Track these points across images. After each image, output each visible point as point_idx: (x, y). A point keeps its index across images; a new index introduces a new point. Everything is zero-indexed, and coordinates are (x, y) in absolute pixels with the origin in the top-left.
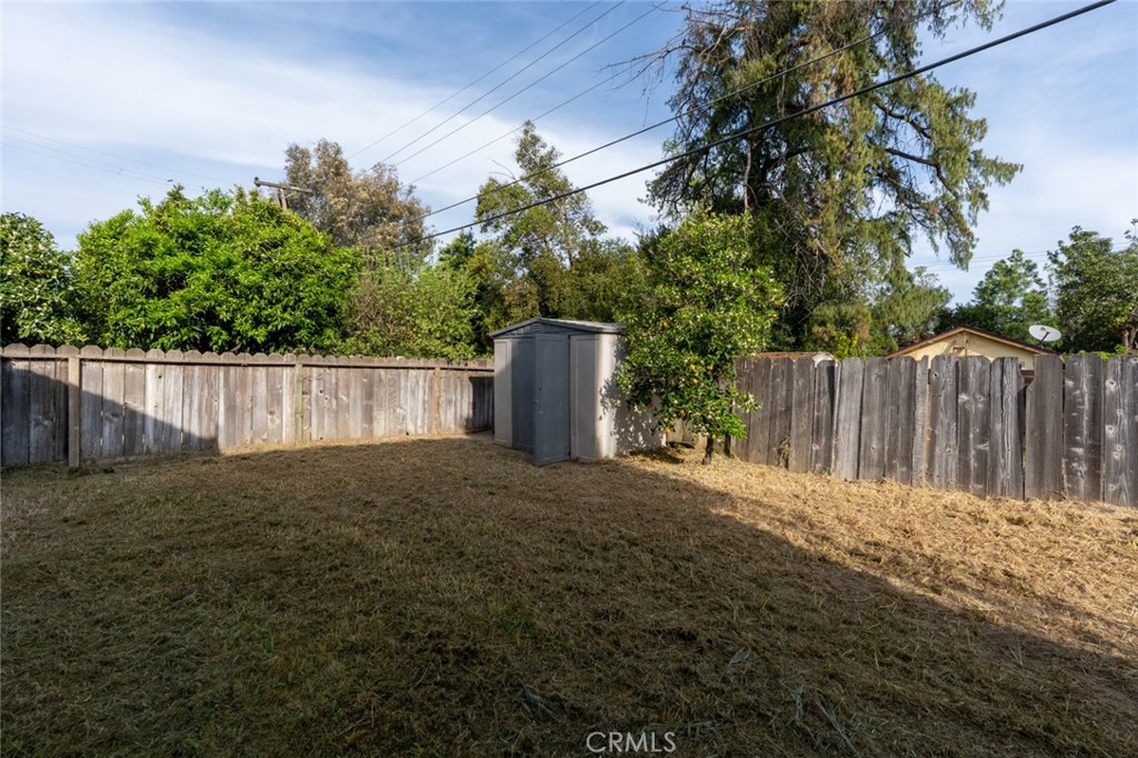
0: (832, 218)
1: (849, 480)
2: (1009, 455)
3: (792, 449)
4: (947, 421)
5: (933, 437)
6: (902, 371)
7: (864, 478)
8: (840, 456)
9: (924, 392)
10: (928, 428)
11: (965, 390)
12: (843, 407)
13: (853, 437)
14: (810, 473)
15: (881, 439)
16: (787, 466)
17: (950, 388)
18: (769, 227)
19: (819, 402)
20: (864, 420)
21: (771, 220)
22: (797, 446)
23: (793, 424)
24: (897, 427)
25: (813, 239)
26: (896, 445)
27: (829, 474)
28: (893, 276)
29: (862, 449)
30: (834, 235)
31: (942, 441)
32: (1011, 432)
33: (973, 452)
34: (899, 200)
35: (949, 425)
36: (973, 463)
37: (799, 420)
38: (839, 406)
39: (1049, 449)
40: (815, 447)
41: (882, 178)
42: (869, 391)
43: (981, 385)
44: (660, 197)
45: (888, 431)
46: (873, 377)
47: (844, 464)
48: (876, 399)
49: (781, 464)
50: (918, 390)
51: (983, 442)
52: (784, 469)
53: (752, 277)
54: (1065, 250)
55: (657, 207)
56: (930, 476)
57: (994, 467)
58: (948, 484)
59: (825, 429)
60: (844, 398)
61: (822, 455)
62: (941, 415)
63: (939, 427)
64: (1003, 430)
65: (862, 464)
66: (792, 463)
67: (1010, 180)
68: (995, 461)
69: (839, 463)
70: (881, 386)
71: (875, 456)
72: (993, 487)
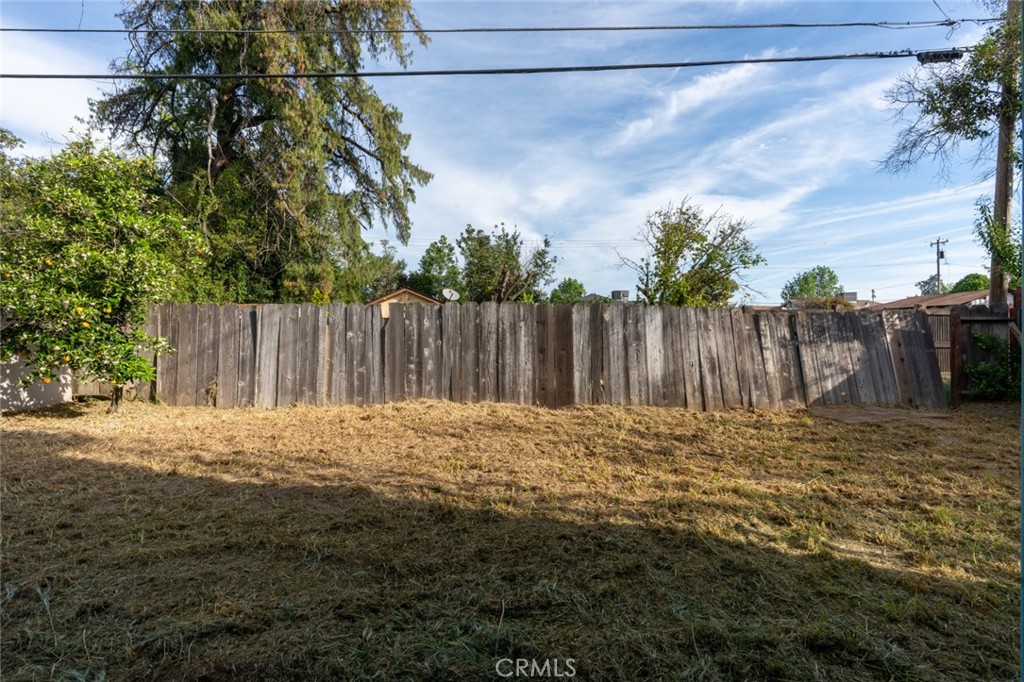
0: (298, 185)
1: (270, 408)
2: (377, 373)
3: (220, 388)
4: (339, 353)
5: (331, 365)
6: (309, 314)
7: (281, 405)
8: (262, 389)
9: (324, 332)
10: (327, 358)
11: (351, 329)
12: (264, 347)
13: (272, 371)
14: (236, 408)
15: (294, 371)
16: (215, 405)
17: (341, 327)
18: (240, 182)
19: (244, 343)
20: (281, 357)
21: (242, 175)
22: (225, 384)
23: (221, 365)
24: (305, 360)
25: (280, 201)
26: (305, 375)
27: (253, 406)
28: (350, 242)
29: (280, 381)
30: (300, 200)
31: (336, 368)
32: (377, 358)
33: (356, 374)
34: (359, 182)
35: (341, 355)
36: (356, 383)
37: (225, 361)
38: (261, 346)
39: (398, 367)
40: (241, 384)
41: (346, 161)
42: (285, 332)
43: (360, 324)
44: (112, 122)
45: (299, 364)
46: (288, 320)
47: (265, 396)
48: (290, 337)
49: (210, 403)
50: (321, 329)
51: (362, 366)
52: (212, 407)
53: (163, 222)
54: (464, 239)
55: (108, 133)
56: (329, 396)
57: (368, 384)
58: (340, 400)
59: (249, 366)
60: (265, 338)
61: (247, 390)
62: (336, 349)
63: (335, 357)
64: (373, 357)
65: (279, 393)
66: (220, 401)
67: (426, 184)
68: (369, 378)
69: (261, 396)
70: (294, 328)
71: (289, 385)
72: (368, 398)
